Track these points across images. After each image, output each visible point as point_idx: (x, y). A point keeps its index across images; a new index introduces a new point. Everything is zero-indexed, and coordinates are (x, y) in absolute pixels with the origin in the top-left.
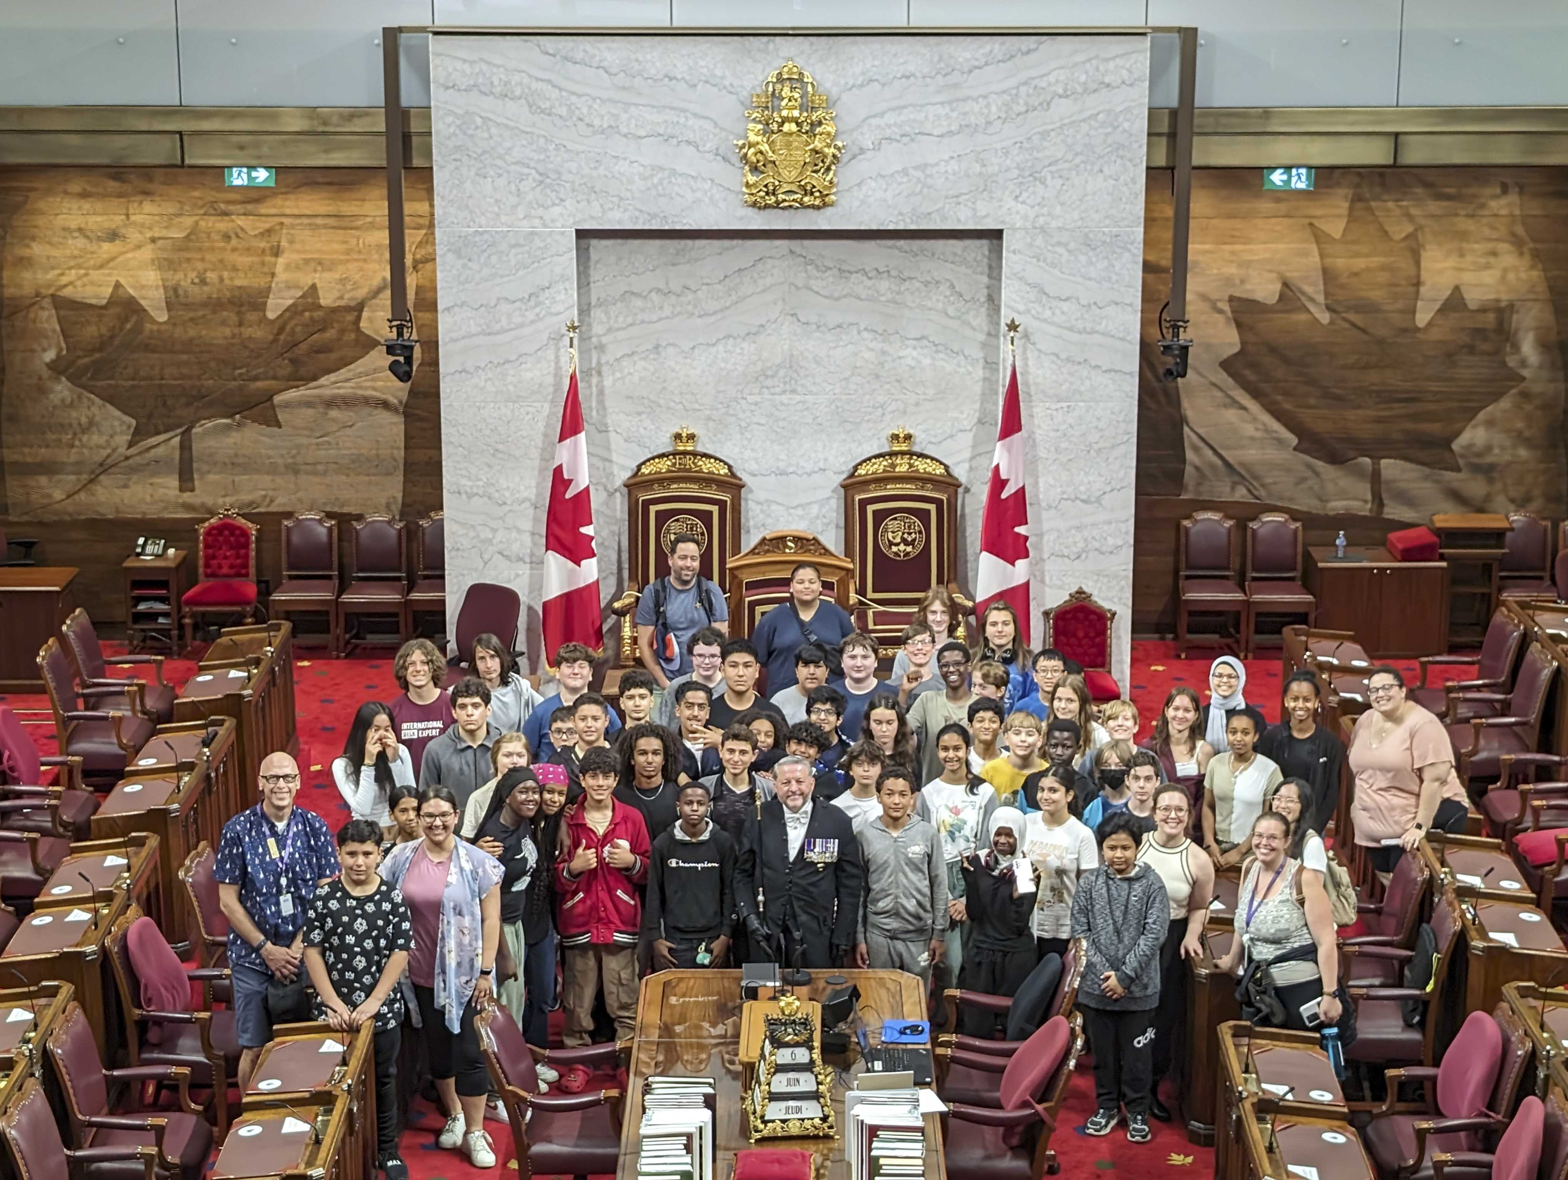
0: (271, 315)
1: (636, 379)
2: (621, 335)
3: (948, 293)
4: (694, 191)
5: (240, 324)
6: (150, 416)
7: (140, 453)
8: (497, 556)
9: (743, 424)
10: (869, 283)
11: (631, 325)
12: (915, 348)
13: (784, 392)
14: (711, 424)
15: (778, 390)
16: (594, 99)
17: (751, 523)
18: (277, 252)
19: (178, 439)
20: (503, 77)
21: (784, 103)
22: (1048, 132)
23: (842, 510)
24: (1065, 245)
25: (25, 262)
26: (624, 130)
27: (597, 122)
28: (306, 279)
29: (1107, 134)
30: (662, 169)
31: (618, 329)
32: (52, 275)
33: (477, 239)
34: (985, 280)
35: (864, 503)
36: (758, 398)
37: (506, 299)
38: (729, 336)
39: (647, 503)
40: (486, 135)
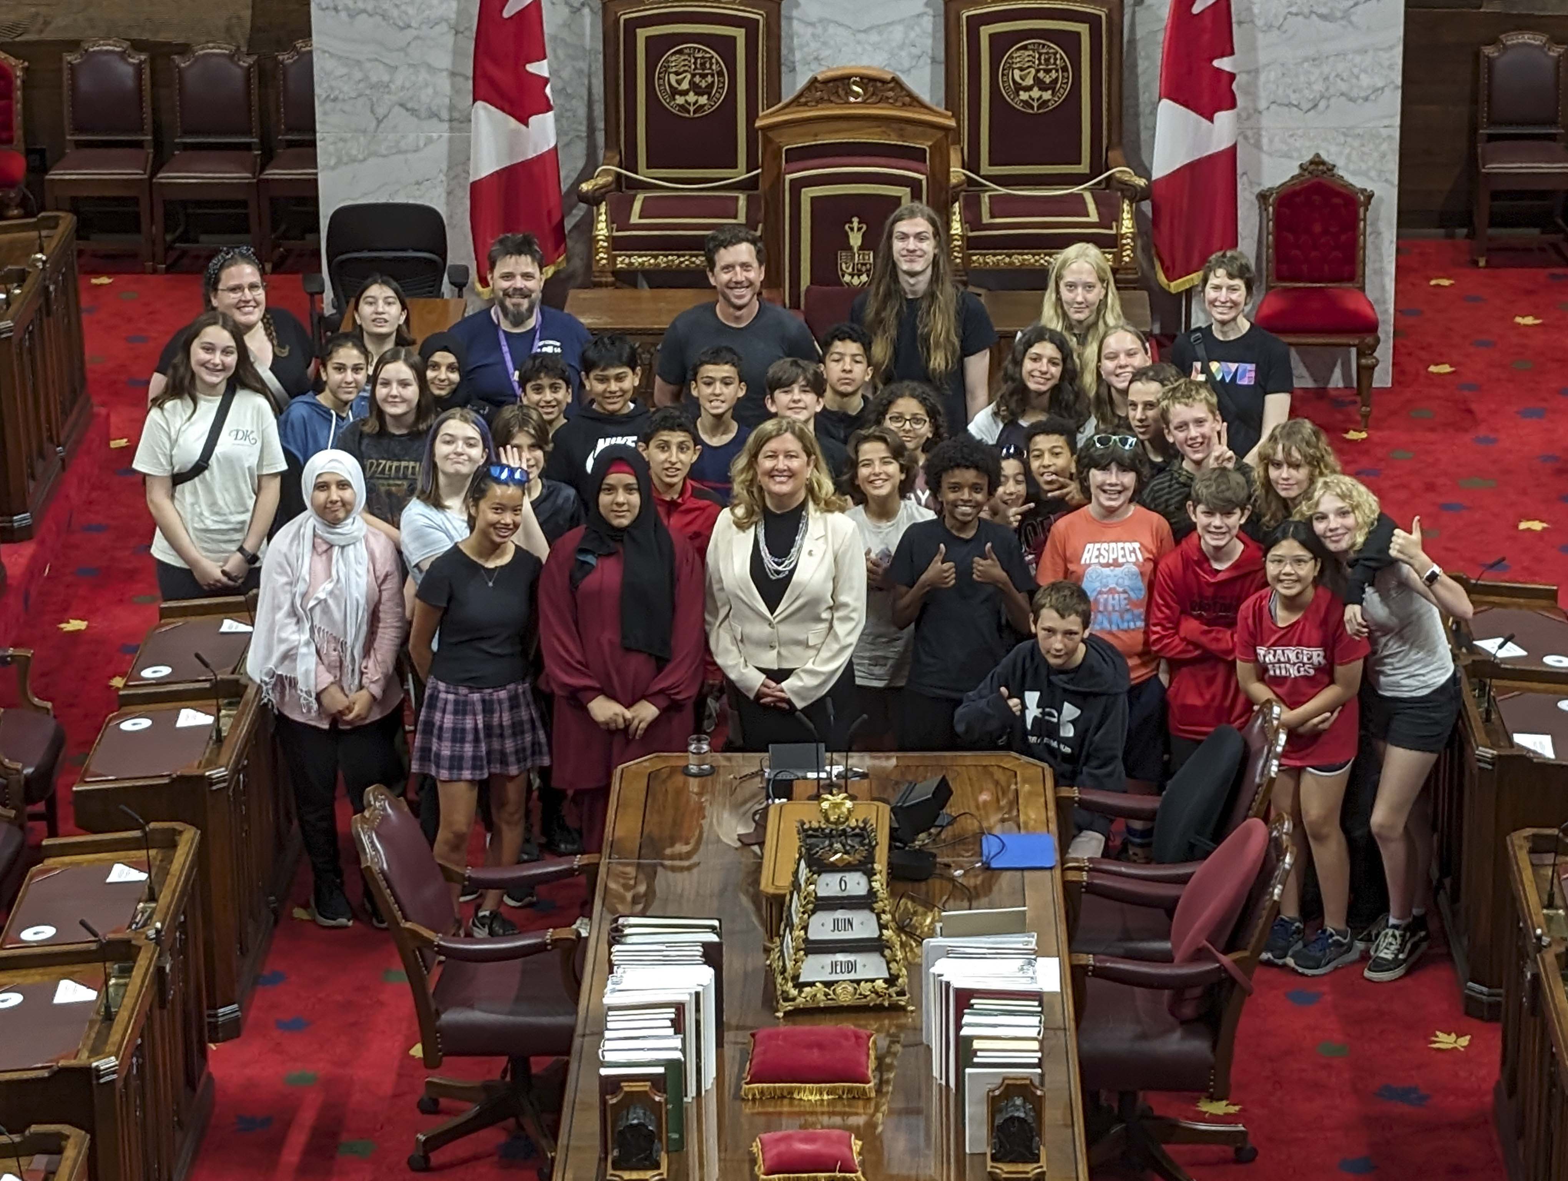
8: (397, 109)
17: (798, 55)
23: (941, 34)
35: (975, 23)
39: (632, 25)
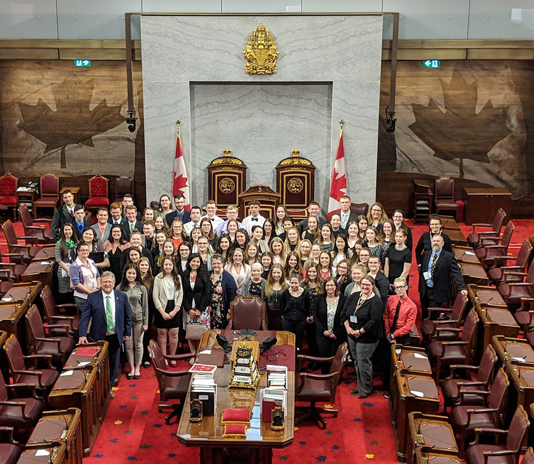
0: (91, 109)
1: (209, 131)
2: (205, 117)
3: (315, 102)
4: (229, 69)
5: (80, 112)
6: (51, 143)
7: (48, 155)
8: (164, 190)
9: (246, 147)
10: (288, 100)
11: (208, 113)
12: (303, 122)
13: (259, 136)
14: (235, 147)
15: (256, 135)
16: (195, 37)
18: (92, 88)
19: (60, 151)
20: (165, 30)
21: (259, 39)
22: (348, 48)
24: (354, 87)
25: (10, 91)
26: (206, 48)
27: (196, 45)
28: (102, 98)
29: (368, 49)
30: (217, 61)
31: (204, 115)
32: (18, 95)
33: (157, 84)
34: (327, 98)
35: (283, 174)
36: (251, 138)
37: (166, 105)
38: (241, 117)
39: (215, 174)
40: (159, 49)
